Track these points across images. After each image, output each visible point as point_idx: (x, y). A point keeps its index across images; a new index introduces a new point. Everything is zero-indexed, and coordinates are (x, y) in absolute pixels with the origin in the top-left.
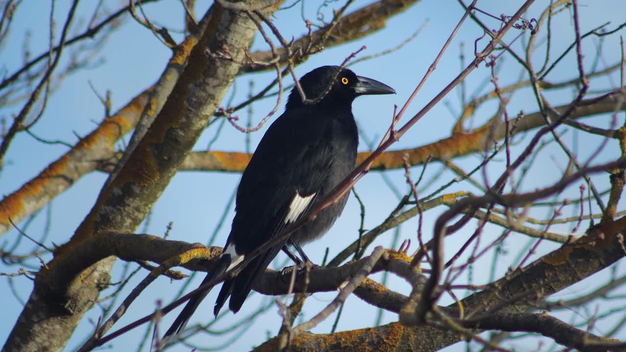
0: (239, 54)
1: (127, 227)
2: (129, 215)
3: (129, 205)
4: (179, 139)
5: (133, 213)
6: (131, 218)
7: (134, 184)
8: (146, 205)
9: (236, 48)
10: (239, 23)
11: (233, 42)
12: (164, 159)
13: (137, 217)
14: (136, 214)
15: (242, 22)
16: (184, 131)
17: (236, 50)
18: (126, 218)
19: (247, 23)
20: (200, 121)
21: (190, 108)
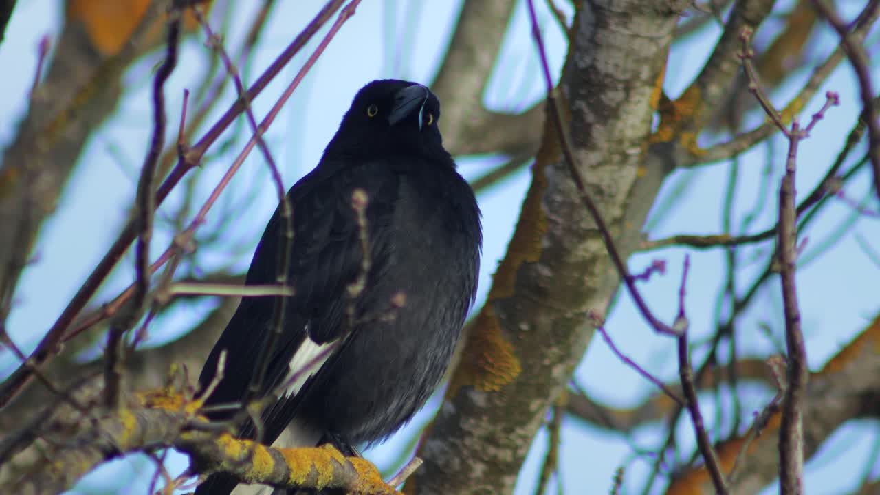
0: (632, 93)
1: (478, 481)
2: (476, 456)
3: (470, 434)
4: (542, 285)
5: (484, 450)
6: (482, 460)
7: (472, 387)
8: (510, 431)
9: (620, 81)
10: (613, 27)
11: (611, 69)
12: (520, 330)
13: (495, 457)
14: (492, 451)
15: (617, 24)
16: (552, 268)
17: (621, 86)
18: (471, 462)
19: (630, 26)
20: (580, 242)
21: (554, 217)
